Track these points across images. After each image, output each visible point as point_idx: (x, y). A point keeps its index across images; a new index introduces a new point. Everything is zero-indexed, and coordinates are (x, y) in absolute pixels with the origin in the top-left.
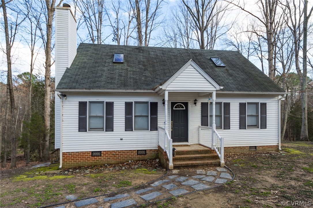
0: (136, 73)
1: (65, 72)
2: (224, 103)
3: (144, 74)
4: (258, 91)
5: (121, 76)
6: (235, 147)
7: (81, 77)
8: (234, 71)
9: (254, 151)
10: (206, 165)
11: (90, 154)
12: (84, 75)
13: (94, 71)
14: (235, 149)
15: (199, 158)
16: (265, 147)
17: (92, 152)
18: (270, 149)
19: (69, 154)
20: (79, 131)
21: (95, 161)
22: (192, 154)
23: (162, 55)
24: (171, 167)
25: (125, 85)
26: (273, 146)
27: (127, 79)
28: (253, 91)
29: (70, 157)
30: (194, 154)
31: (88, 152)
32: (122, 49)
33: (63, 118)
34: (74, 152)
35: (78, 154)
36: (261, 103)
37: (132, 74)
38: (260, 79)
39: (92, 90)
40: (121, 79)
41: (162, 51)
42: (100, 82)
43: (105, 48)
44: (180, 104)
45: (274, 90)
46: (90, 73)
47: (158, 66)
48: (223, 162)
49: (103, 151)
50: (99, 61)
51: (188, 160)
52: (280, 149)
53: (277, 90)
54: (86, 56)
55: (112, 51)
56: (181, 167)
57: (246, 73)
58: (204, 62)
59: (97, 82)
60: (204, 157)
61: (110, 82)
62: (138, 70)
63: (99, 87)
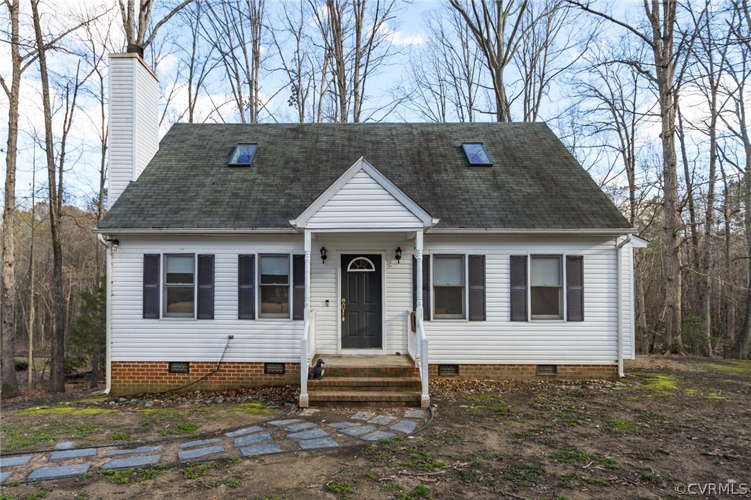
0: (270, 188)
1: (125, 190)
2: (469, 256)
3: (287, 191)
4: (554, 226)
5: (235, 195)
6: (499, 365)
7: (151, 201)
8: (512, 175)
9: (550, 376)
10: (387, 402)
11: (166, 366)
12: (159, 197)
13: (184, 186)
14: (498, 369)
15: (377, 385)
16: (582, 367)
17: (171, 363)
18: (594, 374)
19: (124, 366)
20: (144, 318)
21: (175, 382)
22: (365, 376)
23: (346, 143)
24: (304, 402)
25: (237, 217)
26: (603, 366)
27: (247, 203)
28: (541, 226)
29: (127, 372)
30: (370, 376)
31: (161, 362)
32: (260, 132)
33: (114, 288)
34: (135, 362)
35: (142, 366)
36: (567, 257)
37: (262, 191)
38: (575, 193)
39: (165, 230)
40: (234, 204)
41: (350, 131)
42: (188, 212)
43: (222, 131)
44: (363, 260)
45: (602, 222)
46: (174, 192)
47: (326, 170)
48: (425, 396)
49: (193, 362)
50: (199, 163)
51: (351, 388)
52: (622, 374)
53: (609, 223)
54: (176, 154)
55: (235, 137)
56: (328, 404)
57: (542, 179)
58: (442, 156)
59: (181, 213)
60: (388, 383)
61: (210, 209)
62: (278, 181)
63: (181, 223)
